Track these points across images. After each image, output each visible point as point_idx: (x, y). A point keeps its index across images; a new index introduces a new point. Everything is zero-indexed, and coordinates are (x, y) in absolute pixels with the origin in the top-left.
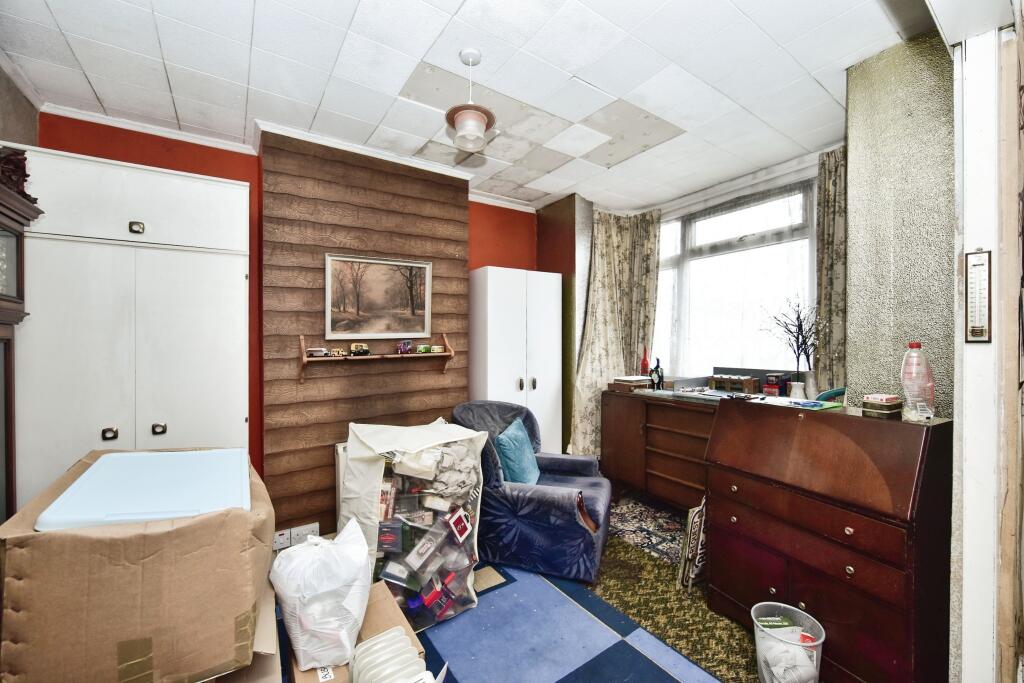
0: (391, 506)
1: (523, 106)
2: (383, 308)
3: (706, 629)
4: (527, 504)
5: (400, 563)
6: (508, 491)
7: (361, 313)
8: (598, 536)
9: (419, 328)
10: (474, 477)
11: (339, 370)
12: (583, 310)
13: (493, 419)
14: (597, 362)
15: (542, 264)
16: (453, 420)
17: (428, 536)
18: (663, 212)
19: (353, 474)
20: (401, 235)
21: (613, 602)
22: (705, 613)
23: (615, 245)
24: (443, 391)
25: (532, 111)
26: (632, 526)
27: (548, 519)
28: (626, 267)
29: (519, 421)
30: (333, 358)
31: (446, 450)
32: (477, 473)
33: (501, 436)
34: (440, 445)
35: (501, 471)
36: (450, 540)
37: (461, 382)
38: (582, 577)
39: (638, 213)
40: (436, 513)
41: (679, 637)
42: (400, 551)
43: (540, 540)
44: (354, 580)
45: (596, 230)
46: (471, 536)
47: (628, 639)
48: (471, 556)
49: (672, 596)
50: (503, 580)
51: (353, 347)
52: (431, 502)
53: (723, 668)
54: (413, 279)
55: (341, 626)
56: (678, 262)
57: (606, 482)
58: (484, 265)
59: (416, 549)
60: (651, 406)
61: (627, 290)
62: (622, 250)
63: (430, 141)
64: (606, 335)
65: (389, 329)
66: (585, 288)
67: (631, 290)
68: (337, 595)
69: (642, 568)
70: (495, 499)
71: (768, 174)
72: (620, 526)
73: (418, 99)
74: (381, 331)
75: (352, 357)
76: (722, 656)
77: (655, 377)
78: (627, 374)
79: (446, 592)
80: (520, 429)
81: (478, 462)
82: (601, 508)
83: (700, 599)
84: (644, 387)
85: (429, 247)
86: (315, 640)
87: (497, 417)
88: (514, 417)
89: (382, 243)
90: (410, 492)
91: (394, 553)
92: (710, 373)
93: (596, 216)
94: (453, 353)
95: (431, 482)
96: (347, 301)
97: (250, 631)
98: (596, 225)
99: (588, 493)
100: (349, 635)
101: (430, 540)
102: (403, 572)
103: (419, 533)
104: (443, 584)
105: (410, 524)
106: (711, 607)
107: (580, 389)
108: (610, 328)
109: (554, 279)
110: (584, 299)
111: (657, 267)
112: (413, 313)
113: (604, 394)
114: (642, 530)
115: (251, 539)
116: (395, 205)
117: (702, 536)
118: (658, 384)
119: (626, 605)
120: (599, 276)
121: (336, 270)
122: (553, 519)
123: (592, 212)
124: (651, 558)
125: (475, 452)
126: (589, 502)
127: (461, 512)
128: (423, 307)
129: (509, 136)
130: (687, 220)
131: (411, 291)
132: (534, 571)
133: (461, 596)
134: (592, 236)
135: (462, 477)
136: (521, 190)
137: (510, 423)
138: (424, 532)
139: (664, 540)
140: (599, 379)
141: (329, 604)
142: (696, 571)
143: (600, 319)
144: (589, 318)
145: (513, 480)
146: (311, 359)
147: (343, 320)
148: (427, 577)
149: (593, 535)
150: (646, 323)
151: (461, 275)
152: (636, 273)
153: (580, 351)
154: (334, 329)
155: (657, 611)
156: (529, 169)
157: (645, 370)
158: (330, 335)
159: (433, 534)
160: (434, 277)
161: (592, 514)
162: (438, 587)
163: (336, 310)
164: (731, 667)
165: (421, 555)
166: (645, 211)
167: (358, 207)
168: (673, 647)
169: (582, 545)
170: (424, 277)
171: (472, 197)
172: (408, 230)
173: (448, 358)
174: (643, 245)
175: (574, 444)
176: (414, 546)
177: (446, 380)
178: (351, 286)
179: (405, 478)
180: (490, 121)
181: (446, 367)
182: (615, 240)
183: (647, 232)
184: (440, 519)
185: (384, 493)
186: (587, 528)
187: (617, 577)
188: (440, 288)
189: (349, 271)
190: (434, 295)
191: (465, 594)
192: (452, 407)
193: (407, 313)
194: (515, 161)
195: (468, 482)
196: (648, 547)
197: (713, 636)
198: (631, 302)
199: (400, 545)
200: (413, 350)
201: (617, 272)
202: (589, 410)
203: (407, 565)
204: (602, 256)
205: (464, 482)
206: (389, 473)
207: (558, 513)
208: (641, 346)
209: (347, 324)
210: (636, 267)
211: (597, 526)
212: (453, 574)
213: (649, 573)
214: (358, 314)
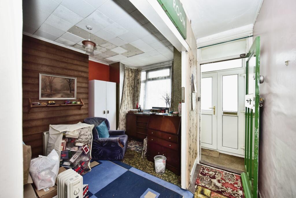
0: (65, 146)
1: (104, 40)
2: (60, 91)
3: (146, 165)
4: (105, 143)
5: (68, 162)
6: (100, 140)
7: (52, 92)
8: (124, 149)
9: (72, 96)
10: (90, 136)
11: (44, 109)
12: (122, 92)
13: (96, 122)
14: (125, 106)
15: (111, 80)
16: (84, 122)
17: (76, 153)
18: (142, 69)
19: (52, 139)
20: (66, 69)
21: (127, 163)
22: (147, 161)
23: (131, 76)
24: (80, 115)
25: (107, 42)
26: (133, 146)
27: (111, 146)
28: (133, 82)
29: (104, 122)
30: (42, 106)
31: (82, 130)
32: (91, 136)
33: (98, 126)
34: (80, 129)
35: (98, 135)
36: (83, 154)
37: (86, 112)
38: (119, 159)
39: (136, 68)
40: (79, 147)
41: (141, 167)
42: (68, 158)
43: (108, 151)
44: (55, 165)
45: (125, 72)
46: (89, 152)
47: (129, 170)
48: (89, 158)
49: (140, 159)
50: (99, 164)
51: (49, 102)
52: (77, 144)
53: (149, 171)
54: (71, 82)
55: (51, 177)
56: (145, 82)
57: (127, 136)
58: (93, 79)
59: (73, 157)
60: (138, 116)
61: (133, 88)
62: (132, 77)
63: (77, 44)
64: (128, 99)
65: (62, 97)
66: (122, 87)
67: (134, 88)
68: (50, 169)
69: (134, 155)
70: (96, 142)
71: (163, 64)
72: (130, 147)
73: (73, 33)
74: (59, 97)
75: (49, 105)
76: (149, 169)
77: (139, 109)
78: (133, 109)
79: (82, 167)
80: (103, 124)
81: (91, 133)
82: (125, 142)
83: (146, 159)
84: (137, 112)
85: (76, 73)
86: (43, 181)
87: (97, 121)
88: (102, 121)
89: (60, 71)
90: (71, 142)
91: (66, 159)
92: (151, 108)
93: (126, 68)
94: (84, 104)
95: (77, 139)
96: (47, 88)
97: (27, 175)
98: (125, 71)
99: (121, 138)
100: (54, 179)
101: (77, 154)
102: (69, 164)
103: (74, 153)
104: (81, 165)
105: (71, 150)
106: (148, 160)
107: (121, 113)
108: (129, 97)
109: (114, 84)
110: (122, 90)
111: (141, 82)
112: (71, 92)
113: (127, 114)
114: (135, 147)
115: (27, 153)
116: (64, 60)
117: (147, 144)
118: (140, 111)
119: (130, 163)
120: (126, 84)
121: (43, 78)
122: (112, 146)
123: (125, 67)
124: (137, 152)
125: (90, 130)
126: (121, 141)
127: (86, 146)
128: (74, 91)
129: (101, 46)
130: (147, 72)
131: (70, 86)
132: (107, 160)
133: (86, 168)
134: (124, 73)
135: (87, 137)
136: (105, 59)
137: (101, 123)
138: (75, 152)
139: (140, 148)
140: (126, 110)
141: (47, 171)
142: (145, 153)
143: (126, 95)
144: (123, 94)
145: (102, 137)
146: (33, 106)
147: (46, 94)
148: (76, 164)
149: (122, 148)
150: (138, 96)
151: (86, 82)
152: (136, 83)
153: (121, 103)
154: (42, 96)
155: (137, 163)
156: (107, 55)
157: (137, 108)
158: (40, 98)
159: (78, 152)
160: (78, 82)
161: (122, 143)
162: (80, 166)
163: (43, 91)
164: (150, 170)
165: (74, 158)
166: (138, 68)
167: (51, 59)
168: (139, 169)
169: (120, 151)
170: (74, 82)
171: (90, 59)
172: (69, 68)
173: (82, 105)
174: (137, 77)
175: (119, 127)
176: (72, 156)
177: (82, 112)
178: (49, 83)
179: (69, 138)
180: (95, 45)
181: (81, 108)
182: (131, 75)
183: (138, 73)
184: (80, 148)
185: (62, 143)
186: (121, 147)
187: (128, 158)
188: (80, 85)
189: (48, 79)
190: (77, 87)
191: (88, 168)
192: (84, 119)
193: (69, 92)
194: (103, 52)
195: (88, 138)
196: (137, 150)
197: (148, 166)
198: (134, 91)
199: (68, 156)
200: (71, 103)
201: (131, 83)
202: (123, 118)
203: (70, 162)
204: (127, 78)
205: (87, 138)
206: (64, 137)
207: (114, 144)
208: (137, 102)
209: (47, 95)
210: (136, 82)
211: (124, 146)
212: (84, 162)
213: (136, 156)
214: (51, 92)
